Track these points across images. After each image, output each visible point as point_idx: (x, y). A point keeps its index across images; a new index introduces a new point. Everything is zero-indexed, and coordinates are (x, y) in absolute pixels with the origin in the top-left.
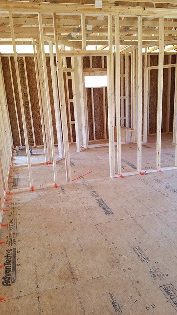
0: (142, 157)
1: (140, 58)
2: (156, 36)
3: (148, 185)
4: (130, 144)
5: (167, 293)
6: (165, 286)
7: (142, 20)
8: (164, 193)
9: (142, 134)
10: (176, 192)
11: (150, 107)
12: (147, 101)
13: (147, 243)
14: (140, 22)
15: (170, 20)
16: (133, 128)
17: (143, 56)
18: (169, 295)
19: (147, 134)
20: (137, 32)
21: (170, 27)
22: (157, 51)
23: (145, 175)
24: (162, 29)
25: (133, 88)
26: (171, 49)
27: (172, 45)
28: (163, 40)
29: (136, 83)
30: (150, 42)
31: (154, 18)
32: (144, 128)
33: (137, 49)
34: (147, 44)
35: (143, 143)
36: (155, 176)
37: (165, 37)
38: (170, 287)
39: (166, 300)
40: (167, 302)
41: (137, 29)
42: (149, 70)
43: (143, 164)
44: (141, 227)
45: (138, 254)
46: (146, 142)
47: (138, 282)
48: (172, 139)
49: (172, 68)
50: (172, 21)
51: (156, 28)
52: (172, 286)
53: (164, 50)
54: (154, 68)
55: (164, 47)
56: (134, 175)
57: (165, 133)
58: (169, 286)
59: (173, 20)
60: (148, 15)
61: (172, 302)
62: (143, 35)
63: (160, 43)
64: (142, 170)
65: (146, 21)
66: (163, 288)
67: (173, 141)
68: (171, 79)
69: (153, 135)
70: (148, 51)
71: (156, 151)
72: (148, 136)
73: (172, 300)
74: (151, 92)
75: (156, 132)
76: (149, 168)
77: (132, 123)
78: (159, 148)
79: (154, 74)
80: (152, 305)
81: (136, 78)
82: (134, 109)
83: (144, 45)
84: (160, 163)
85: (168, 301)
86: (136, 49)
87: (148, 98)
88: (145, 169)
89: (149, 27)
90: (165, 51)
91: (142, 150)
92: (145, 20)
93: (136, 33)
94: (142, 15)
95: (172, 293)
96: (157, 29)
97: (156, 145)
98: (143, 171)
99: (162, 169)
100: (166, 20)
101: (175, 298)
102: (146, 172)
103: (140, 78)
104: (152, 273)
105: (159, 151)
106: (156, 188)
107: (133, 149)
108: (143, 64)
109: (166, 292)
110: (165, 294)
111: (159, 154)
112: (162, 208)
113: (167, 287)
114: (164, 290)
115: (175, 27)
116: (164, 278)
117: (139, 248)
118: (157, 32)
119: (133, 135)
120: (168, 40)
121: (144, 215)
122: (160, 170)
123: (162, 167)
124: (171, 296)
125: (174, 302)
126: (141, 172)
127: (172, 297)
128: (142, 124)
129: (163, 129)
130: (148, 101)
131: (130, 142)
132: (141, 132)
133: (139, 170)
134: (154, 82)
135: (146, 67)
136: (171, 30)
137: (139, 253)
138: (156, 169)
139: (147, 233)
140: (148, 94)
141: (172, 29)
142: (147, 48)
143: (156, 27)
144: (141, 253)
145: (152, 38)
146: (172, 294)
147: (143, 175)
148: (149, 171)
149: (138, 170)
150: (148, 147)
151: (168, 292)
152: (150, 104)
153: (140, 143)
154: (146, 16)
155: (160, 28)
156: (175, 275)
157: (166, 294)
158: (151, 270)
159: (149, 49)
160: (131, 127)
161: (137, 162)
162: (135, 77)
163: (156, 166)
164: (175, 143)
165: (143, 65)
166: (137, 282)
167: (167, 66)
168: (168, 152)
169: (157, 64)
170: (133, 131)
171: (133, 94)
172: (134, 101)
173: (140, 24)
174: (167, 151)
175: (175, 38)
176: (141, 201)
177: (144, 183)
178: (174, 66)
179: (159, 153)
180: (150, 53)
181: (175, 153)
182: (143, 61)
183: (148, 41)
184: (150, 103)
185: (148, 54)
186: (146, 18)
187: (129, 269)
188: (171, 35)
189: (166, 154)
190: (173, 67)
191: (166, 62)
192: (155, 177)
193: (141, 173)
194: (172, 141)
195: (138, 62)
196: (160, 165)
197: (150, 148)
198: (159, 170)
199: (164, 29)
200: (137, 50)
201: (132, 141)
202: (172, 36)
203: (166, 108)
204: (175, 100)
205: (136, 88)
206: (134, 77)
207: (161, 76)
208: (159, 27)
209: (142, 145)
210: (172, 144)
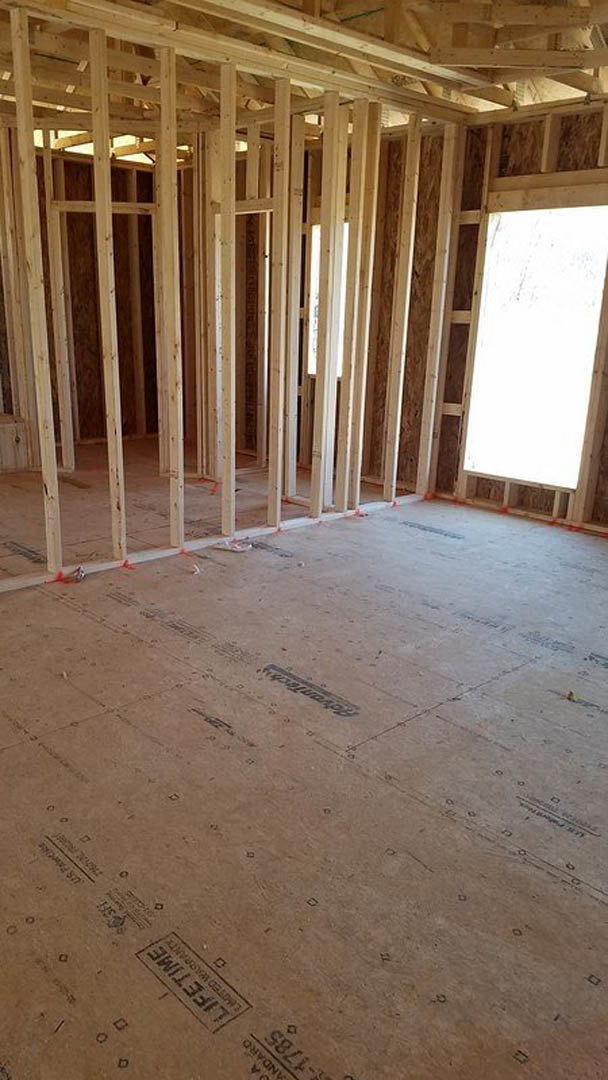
0: (61, 519)
1: (26, 165)
2: (81, 94)
3: (87, 616)
4: (12, 473)
5: (163, 967)
6: (155, 948)
7: (27, 25)
8: (141, 637)
9: (58, 438)
10: (176, 628)
11: (75, 344)
12: (64, 323)
13: (89, 817)
14: (21, 29)
15: (127, 46)
16: (23, 415)
17: (40, 161)
18: (170, 972)
19: (75, 440)
20: (12, 66)
21: (127, 73)
22: (87, 149)
23: (78, 581)
24: (98, 75)
25: (7, 270)
26: (131, 150)
27: (137, 136)
28: (105, 114)
29: (17, 254)
30: (60, 112)
31: (71, 26)
32: (61, 418)
33: (16, 129)
34: (51, 119)
35: (62, 470)
36: (111, 584)
37: (110, 103)
38: (172, 945)
39: (160, 990)
40: (163, 997)
41: (11, 54)
42: (61, 214)
43: (66, 545)
44: (66, 765)
45: (57, 860)
46: (73, 467)
47: (63, 958)
48: (158, 459)
49: (139, 215)
50: (131, 52)
51: (82, 68)
52: (177, 940)
53: (112, 150)
54: (79, 206)
55: (112, 138)
56: (37, 586)
57: (134, 436)
58: (168, 940)
59: (136, 49)
60: (47, 9)
61: (179, 991)
62: (34, 81)
63: (96, 121)
64: (64, 564)
65: (41, 30)
66: (149, 954)
67: (162, 465)
68: (141, 257)
69: (97, 444)
70: (53, 144)
71: (109, 497)
72: (79, 445)
73: (180, 985)
74: (75, 291)
75: (103, 433)
76: (89, 558)
77: (17, 396)
78: (119, 489)
79: (81, 230)
80: (115, 1024)
81: (19, 236)
82: (19, 346)
83: (38, 120)
84: (124, 538)
85: (166, 995)
86: (10, 129)
87: (66, 311)
88: (75, 563)
89: (52, 57)
90: (113, 154)
91: (60, 497)
92: (38, 27)
93: (8, 71)
94: (27, 7)
95: (177, 964)
96: (82, 70)
97: (108, 477)
98: (67, 571)
99: (134, 559)
100: (111, 42)
101: (189, 975)
102: (78, 570)
103: (33, 236)
104: (110, 913)
105: (119, 498)
106: (116, 623)
107: (28, 491)
108: (39, 188)
109: (159, 964)
110: (158, 972)
111: (119, 508)
112: (135, 686)
113: (161, 948)
114: (154, 959)
115: (142, 76)
116: (149, 919)
117: (63, 840)
118: (82, 80)
119: (22, 441)
120: (122, 119)
121: (77, 719)
122: (127, 561)
123: (131, 549)
124: (174, 972)
125: (185, 990)
126: (60, 574)
127: (178, 976)
128: (54, 404)
129: (126, 423)
130: (67, 321)
131: (14, 467)
132: (53, 432)
133: (54, 566)
134: (82, 259)
135: (52, 200)
136: (129, 85)
137: (61, 857)
138: (113, 558)
139: (87, 782)
140: (66, 297)
141: (132, 82)
142: (52, 133)
143: (78, 64)
144: (70, 854)
145: (67, 100)
146: (178, 967)
147: (67, 582)
148: (88, 568)
149: (49, 569)
150: (81, 486)
151: (166, 964)
152: (74, 334)
153: (50, 472)
154: (40, 11)
155: (92, 65)
156: (186, 902)
157: (159, 970)
158: (107, 906)
159: (56, 137)
160: (12, 413)
161: (45, 538)
162: (12, 232)
163: (112, 548)
164: (168, 471)
165: (42, 193)
166: (60, 959)
167: (125, 208)
168: (147, 502)
169: (89, 194)
170: (20, 426)
171: (9, 292)
172: (16, 319)
173: (20, 37)
174: (146, 496)
175: (146, 114)
176: (65, 675)
177: (75, 610)
178: (147, 210)
179: (118, 504)
180: (61, 152)
181: (168, 501)
182: (37, 173)
183: (51, 106)
184: (74, 330)
185: (56, 156)
186: (42, 22)
187: (30, 920)
188: (130, 102)
189: (142, 507)
190: (144, 213)
191: (119, 194)
192: (111, 587)
193: (60, 579)
194: (158, 466)
195: (22, 177)
196: (124, 546)
197: (89, 487)
198: (123, 561)
199: (108, 75)
200: (16, 134)
201: (23, 464)
202: (135, 104)
203: (132, 350)
204: (157, 330)
205: (21, 270)
206: (8, 231)
207: (107, 239)
208: (88, 64)
209: (59, 479)
210: (158, 475)
